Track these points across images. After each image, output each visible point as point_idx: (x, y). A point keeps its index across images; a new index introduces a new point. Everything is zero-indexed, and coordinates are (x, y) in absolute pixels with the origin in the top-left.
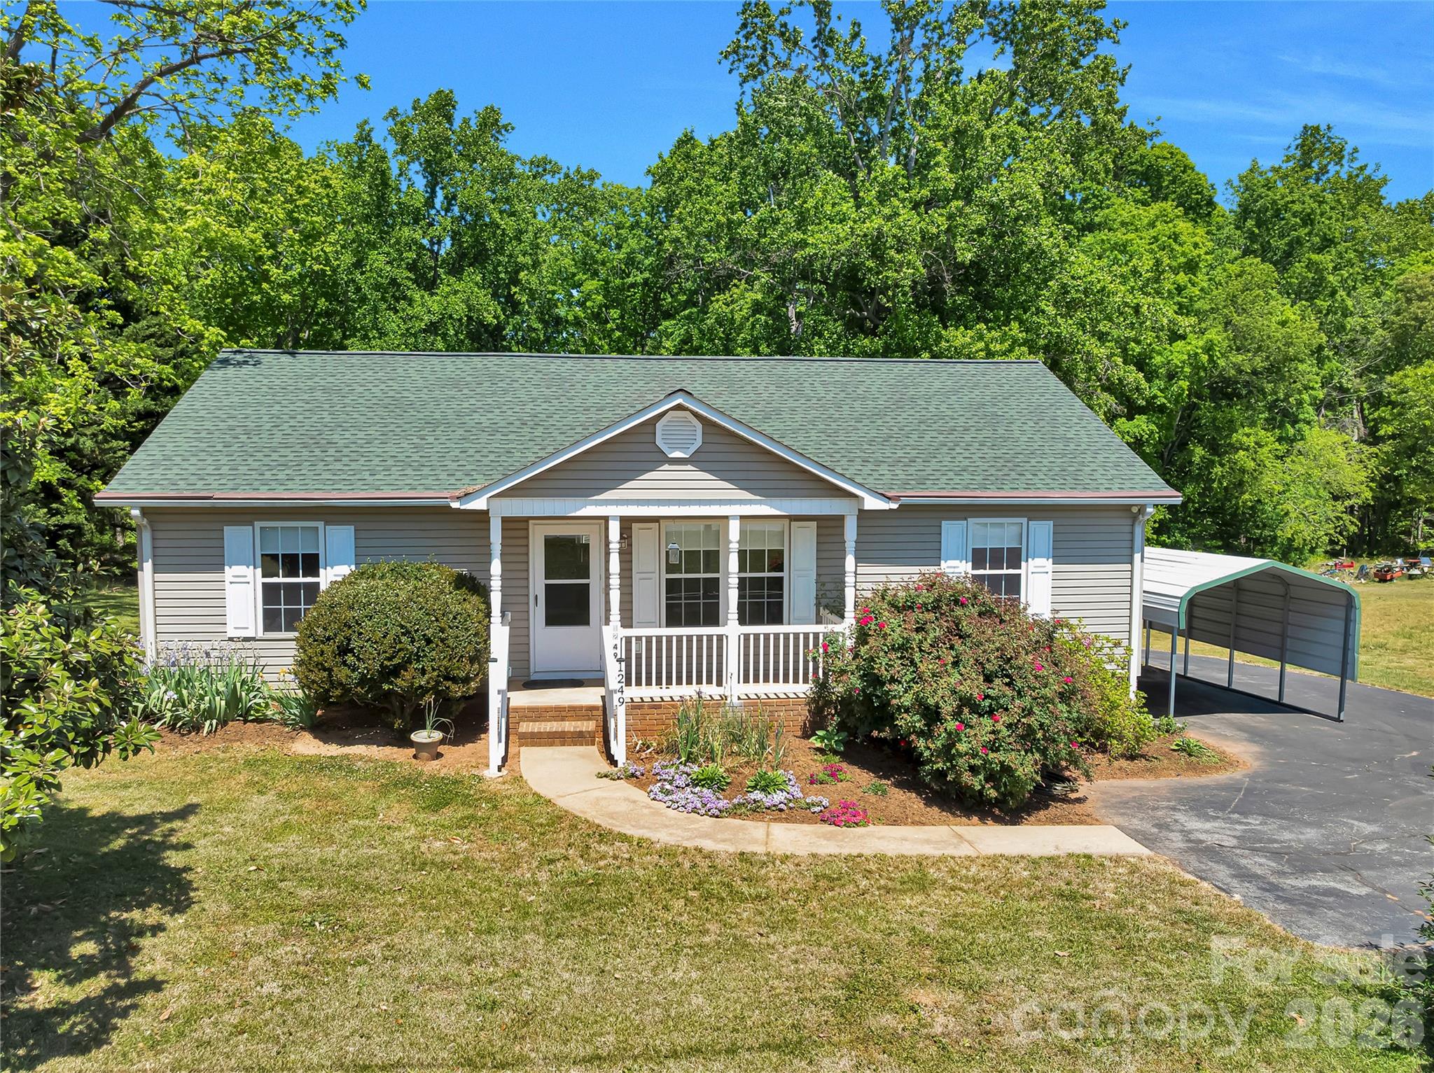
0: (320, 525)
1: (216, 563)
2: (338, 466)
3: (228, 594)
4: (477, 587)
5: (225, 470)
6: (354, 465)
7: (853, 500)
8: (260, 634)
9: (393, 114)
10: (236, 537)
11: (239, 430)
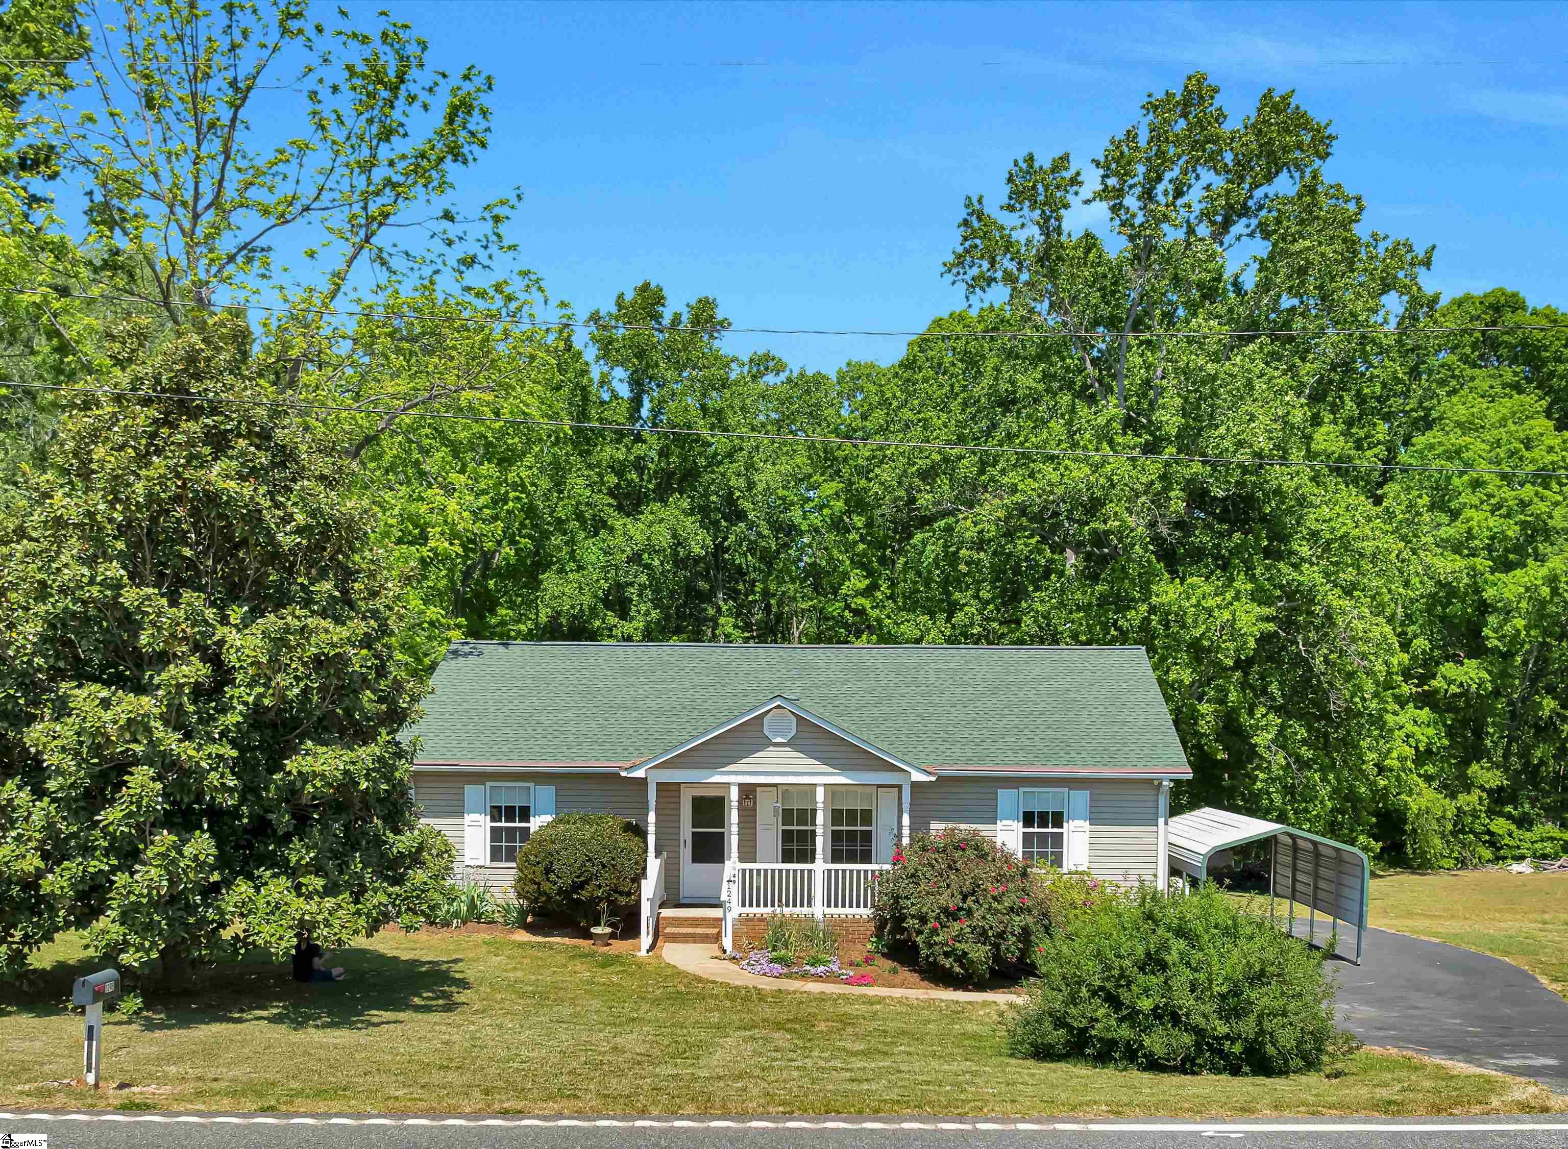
0: (531, 785)
1: (459, 812)
2: (545, 741)
3: (466, 834)
4: (639, 832)
5: (464, 744)
6: (556, 741)
7: (900, 775)
8: (488, 864)
9: (595, 318)
10: (472, 792)
11: (472, 713)
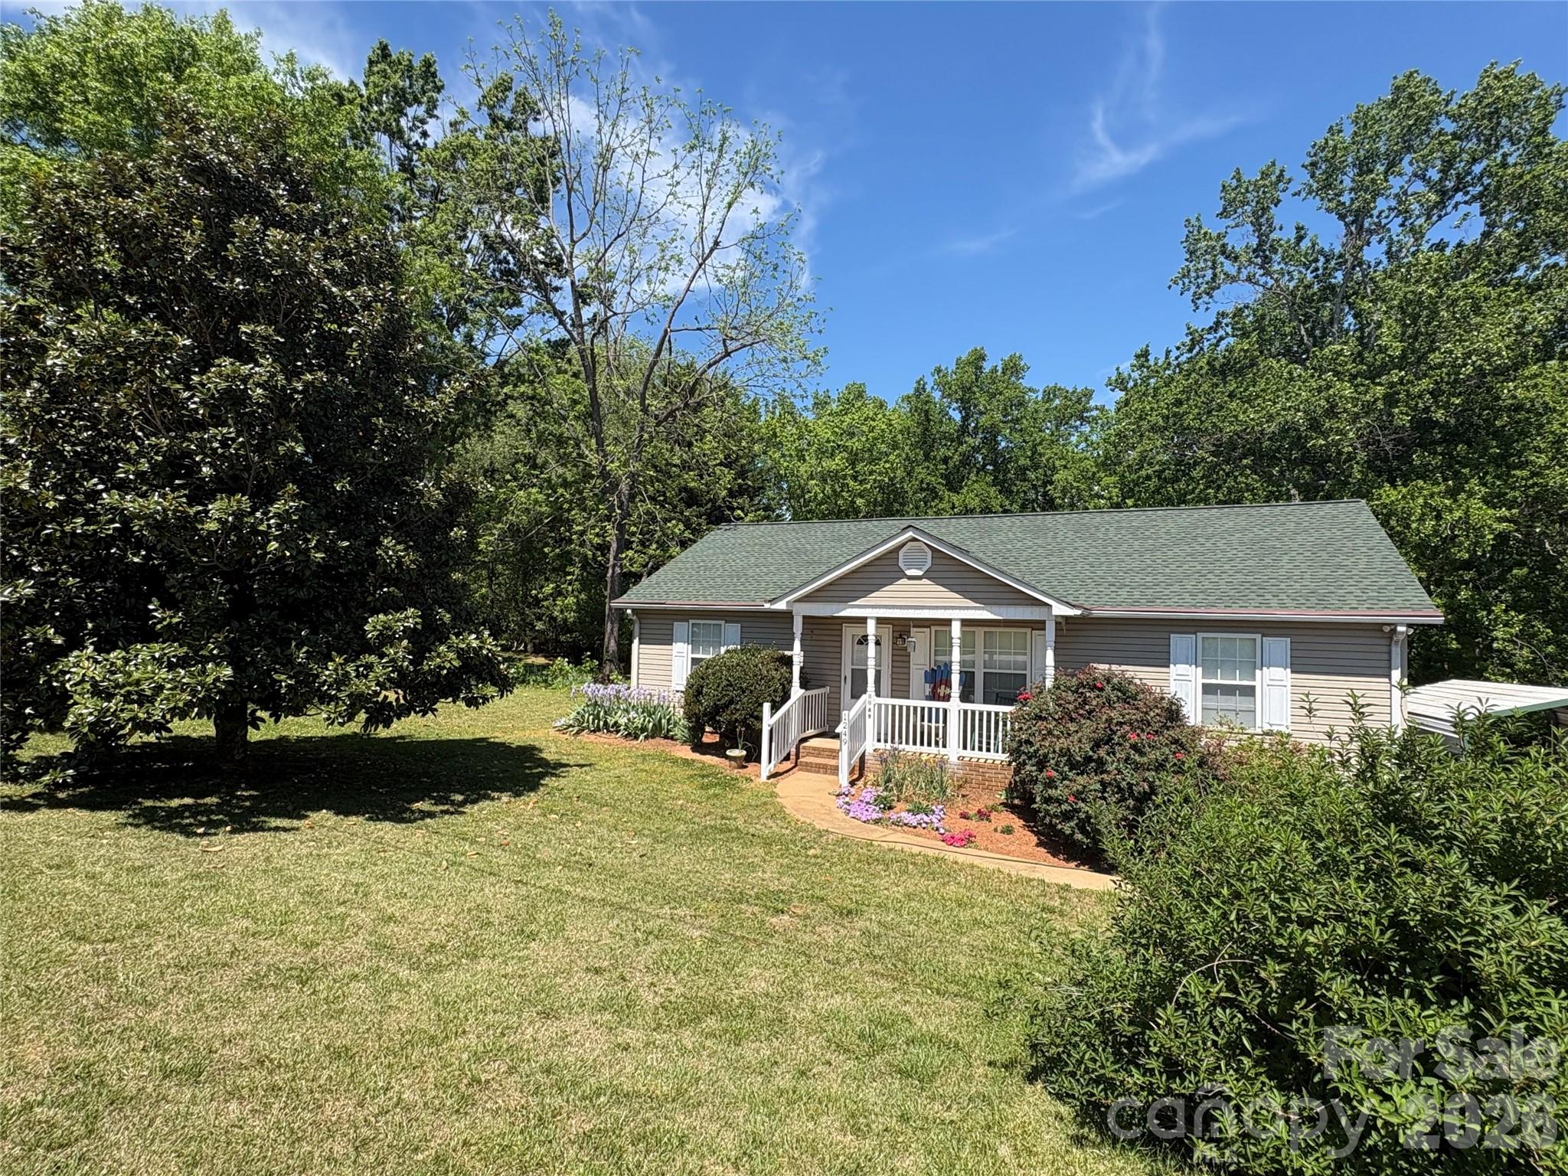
0: (723, 622)
1: (669, 641)
3: (673, 663)
7: (1044, 609)
9: (938, 370)
10: (680, 628)
